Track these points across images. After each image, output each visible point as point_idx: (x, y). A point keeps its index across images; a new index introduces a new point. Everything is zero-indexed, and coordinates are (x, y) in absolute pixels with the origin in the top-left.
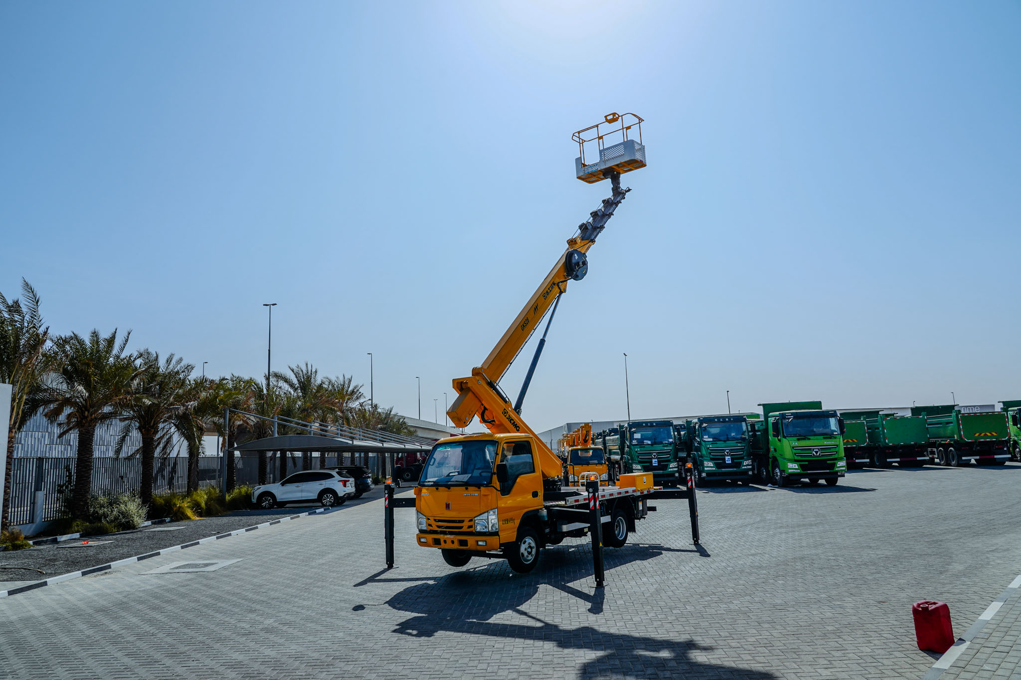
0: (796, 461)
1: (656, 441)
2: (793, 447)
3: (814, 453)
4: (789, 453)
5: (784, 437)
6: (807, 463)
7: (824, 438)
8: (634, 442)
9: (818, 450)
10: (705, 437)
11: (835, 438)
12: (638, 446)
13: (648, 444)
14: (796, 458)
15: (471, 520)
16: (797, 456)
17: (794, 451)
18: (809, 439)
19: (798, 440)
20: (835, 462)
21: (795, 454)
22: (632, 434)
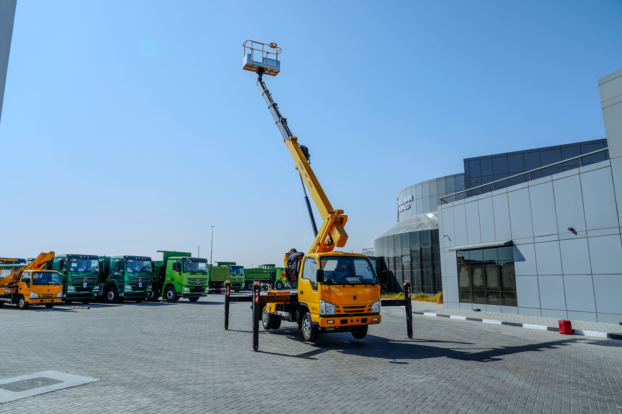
0: (188, 286)
1: (88, 269)
2: (188, 278)
3: (197, 282)
4: (185, 282)
5: (184, 272)
6: (193, 288)
7: (202, 274)
8: (72, 269)
9: (199, 281)
10: (128, 269)
11: (207, 274)
12: (75, 273)
13: (83, 272)
14: (189, 285)
15: (370, 306)
16: (190, 284)
17: (189, 281)
18: (196, 274)
19: (191, 274)
20: (205, 288)
21: (189, 282)
22: (70, 263)
